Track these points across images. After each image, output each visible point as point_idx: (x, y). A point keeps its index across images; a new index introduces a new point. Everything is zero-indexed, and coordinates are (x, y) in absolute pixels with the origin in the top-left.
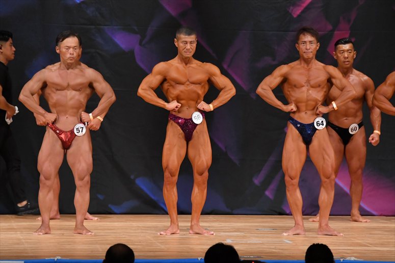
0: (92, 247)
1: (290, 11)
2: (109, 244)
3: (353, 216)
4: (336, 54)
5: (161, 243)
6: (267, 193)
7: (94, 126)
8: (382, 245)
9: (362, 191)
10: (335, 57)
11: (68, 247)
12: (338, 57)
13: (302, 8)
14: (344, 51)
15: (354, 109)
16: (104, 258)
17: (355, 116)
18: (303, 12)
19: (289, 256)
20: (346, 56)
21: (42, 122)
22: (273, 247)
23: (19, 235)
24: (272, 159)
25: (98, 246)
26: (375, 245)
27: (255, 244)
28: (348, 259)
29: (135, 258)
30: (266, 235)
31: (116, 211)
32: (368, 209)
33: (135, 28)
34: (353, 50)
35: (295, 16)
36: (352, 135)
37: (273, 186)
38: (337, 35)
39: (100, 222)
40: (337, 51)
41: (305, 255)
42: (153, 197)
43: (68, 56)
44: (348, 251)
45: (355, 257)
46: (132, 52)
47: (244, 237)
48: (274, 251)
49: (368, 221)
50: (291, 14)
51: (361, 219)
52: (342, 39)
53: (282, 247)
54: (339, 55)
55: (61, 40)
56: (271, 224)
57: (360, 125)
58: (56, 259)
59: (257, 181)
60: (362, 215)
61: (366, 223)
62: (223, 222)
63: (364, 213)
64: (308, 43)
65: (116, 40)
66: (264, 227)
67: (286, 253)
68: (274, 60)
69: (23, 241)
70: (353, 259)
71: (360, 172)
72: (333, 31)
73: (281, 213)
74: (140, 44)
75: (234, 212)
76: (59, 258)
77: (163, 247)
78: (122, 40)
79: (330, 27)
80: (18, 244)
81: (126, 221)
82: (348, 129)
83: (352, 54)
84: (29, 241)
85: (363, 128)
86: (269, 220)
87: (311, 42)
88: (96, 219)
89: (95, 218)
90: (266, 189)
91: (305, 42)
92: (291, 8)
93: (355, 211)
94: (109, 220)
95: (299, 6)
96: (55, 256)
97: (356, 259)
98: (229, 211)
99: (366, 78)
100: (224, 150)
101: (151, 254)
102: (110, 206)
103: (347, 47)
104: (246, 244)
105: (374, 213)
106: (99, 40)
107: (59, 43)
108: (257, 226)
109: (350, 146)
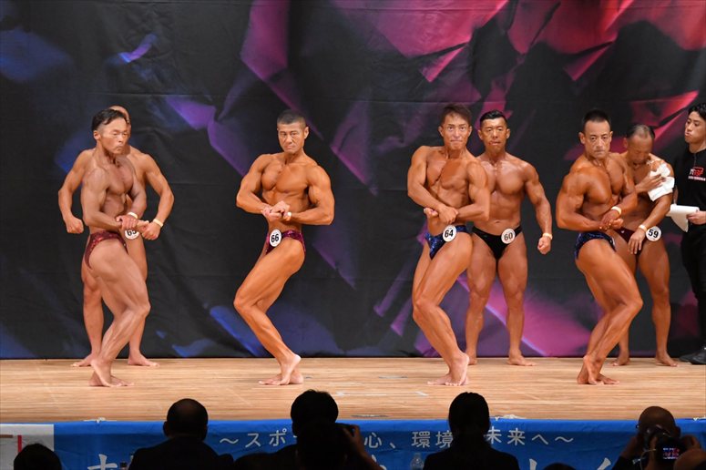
0: (149, 404)
1: (423, 73)
2: (172, 400)
3: (513, 357)
4: (482, 134)
5: (246, 398)
6: (394, 327)
7: (151, 233)
8: (552, 397)
9: (523, 321)
10: (481, 137)
11: (116, 404)
12: (484, 136)
13: (440, 70)
14: (492, 128)
15: (508, 208)
16: (165, 419)
17: (510, 217)
18: (440, 75)
19: (425, 414)
20: (495, 134)
21: (73, 229)
22: (402, 402)
23: (47, 389)
24: (400, 279)
25: (157, 403)
26: (542, 397)
27: (377, 398)
28: (505, 417)
29: (209, 418)
30: (393, 385)
31: (182, 354)
32: (534, 348)
33: (208, 96)
34: (505, 127)
35: (430, 80)
36: (506, 245)
37: (402, 317)
38: (488, 106)
39: (160, 368)
40: (483, 129)
41: (448, 412)
42: (234, 335)
43: (117, 144)
44: (507, 407)
45: (515, 414)
46: (204, 131)
47: (362, 388)
48: (403, 407)
49: (534, 364)
50: (424, 77)
51: (524, 361)
52: (490, 113)
53: (415, 402)
54: (485, 134)
55: (106, 122)
56: (398, 371)
57: (517, 231)
58: (98, 421)
59: (379, 310)
60: (525, 356)
61: (531, 367)
62: (331, 367)
63: (528, 353)
64: (457, 128)
65: (181, 114)
66: (389, 373)
67: (421, 410)
68: (402, 141)
69: (53, 395)
70: (512, 417)
71: (519, 296)
72: (482, 100)
73: (414, 355)
74: (216, 119)
75: (349, 353)
76: (103, 419)
77: (248, 403)
78: (191, 114)
79: (478, 97)
80: (45, 400)
81: (196, 368)
82: (500, 237)
83: (503, 132)
84: (61, 396)
85: (521, 235)
86: (397, 364)
87: (461, 127)
88: (155, 364)
89: (153, 363)
90: (391, 322)
91: (452, 126)
92: (425, 69)
93: (515, 351)
94: (173, 365)
95: (435, 66)
96: (97, 418)
97: (516, 417)
98: (342, 353)
99: (525, 164)
100: (335, 268)
101: (230, 413)
102: (174, 347)
103: (496, 122)
104: (365, 397)
105: (542, 352)
106: (157, 113)
107: (102, 126)
108: (378, 373)
109: (503, 260)
